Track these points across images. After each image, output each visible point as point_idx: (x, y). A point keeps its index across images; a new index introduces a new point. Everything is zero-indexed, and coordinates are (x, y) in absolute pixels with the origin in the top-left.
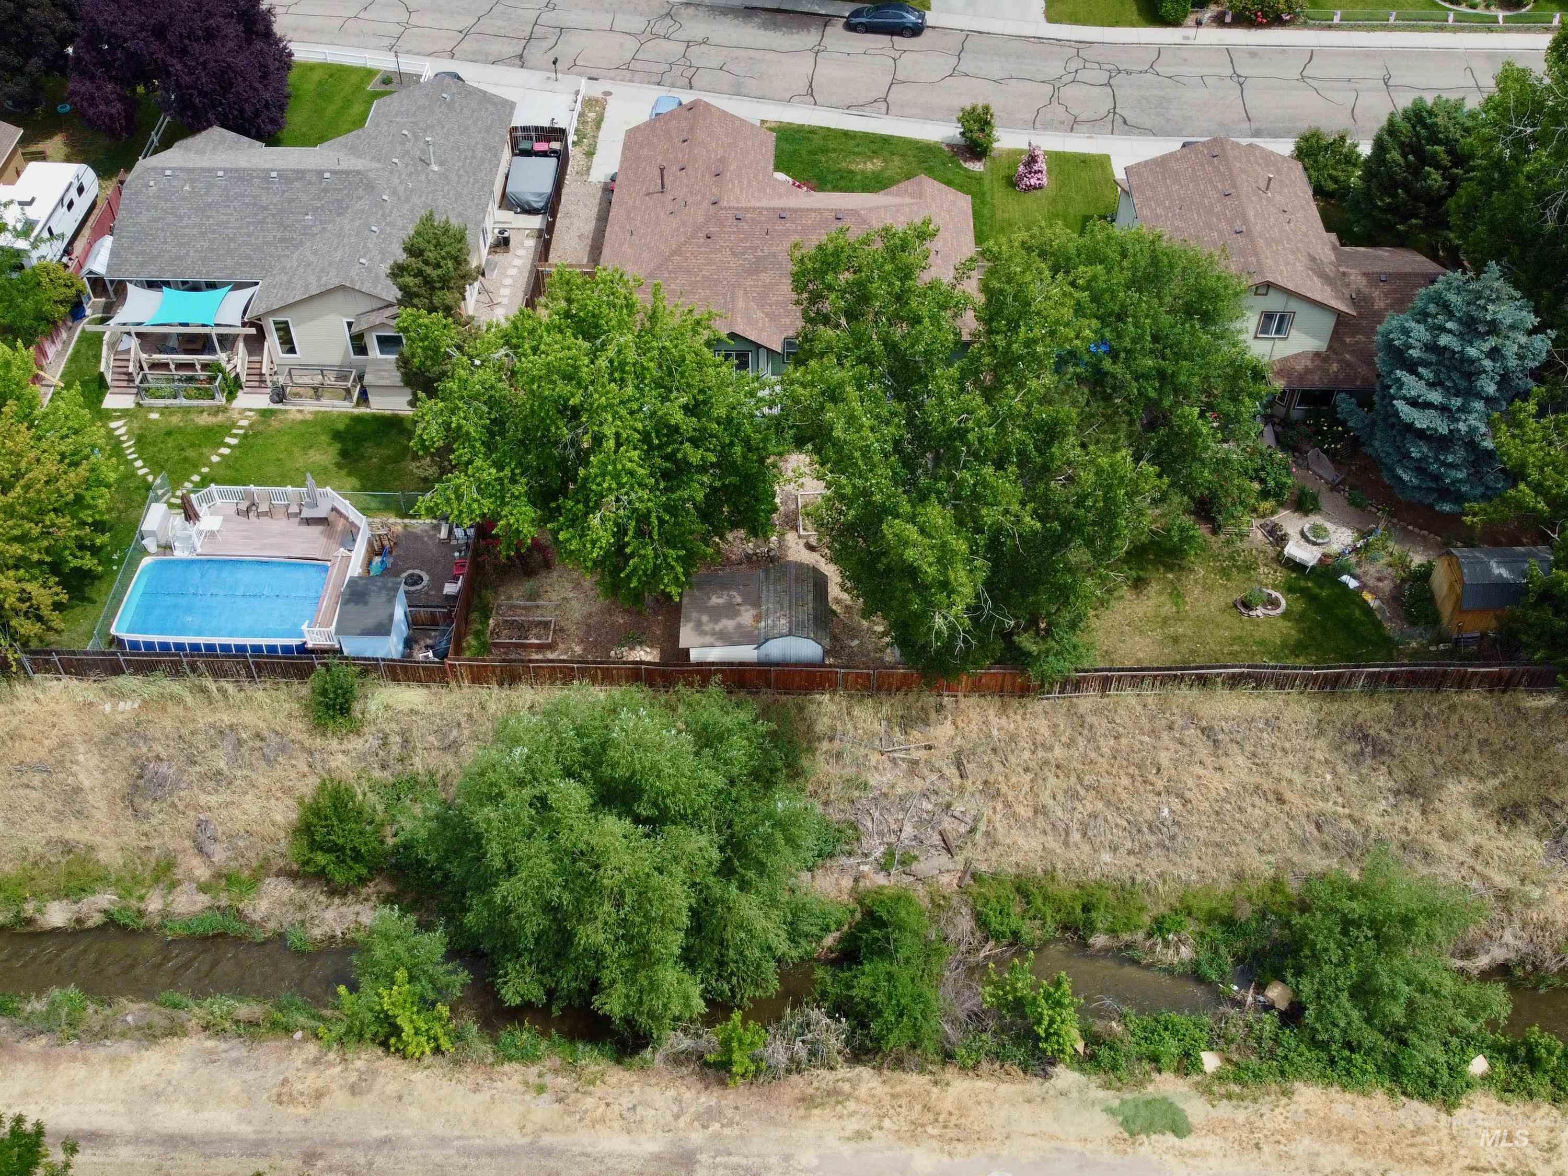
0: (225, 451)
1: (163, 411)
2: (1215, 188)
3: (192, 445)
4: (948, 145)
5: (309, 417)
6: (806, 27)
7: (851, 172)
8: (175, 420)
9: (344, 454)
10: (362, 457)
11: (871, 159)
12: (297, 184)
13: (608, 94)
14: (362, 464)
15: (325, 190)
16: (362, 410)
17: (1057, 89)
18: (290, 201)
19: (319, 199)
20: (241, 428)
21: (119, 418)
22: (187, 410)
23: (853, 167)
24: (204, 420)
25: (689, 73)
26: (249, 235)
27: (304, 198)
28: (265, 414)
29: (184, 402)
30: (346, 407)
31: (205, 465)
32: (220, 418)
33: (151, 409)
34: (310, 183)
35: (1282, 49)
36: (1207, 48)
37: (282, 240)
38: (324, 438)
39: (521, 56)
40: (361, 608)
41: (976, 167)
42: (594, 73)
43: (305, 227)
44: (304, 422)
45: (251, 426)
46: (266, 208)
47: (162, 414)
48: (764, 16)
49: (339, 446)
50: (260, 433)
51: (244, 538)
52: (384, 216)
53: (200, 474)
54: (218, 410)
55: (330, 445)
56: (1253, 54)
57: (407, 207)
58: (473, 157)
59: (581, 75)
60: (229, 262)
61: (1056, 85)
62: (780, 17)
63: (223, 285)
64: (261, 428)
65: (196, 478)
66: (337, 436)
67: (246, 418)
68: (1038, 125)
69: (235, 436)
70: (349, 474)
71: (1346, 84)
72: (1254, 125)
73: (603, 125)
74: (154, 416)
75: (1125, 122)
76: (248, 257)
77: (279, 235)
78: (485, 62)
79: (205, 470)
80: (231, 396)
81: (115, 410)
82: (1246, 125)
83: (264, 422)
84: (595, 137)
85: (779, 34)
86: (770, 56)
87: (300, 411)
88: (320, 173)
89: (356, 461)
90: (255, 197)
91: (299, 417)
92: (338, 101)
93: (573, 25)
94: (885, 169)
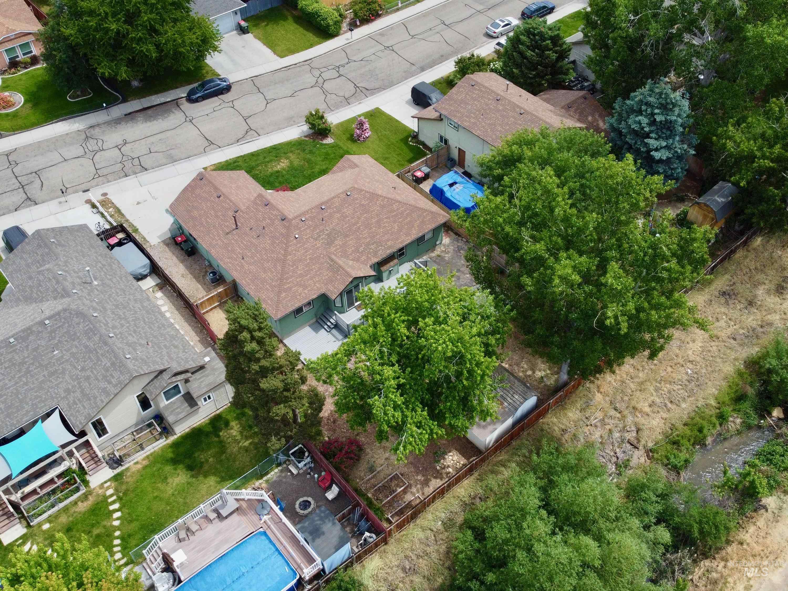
0: (118, 514)
1: (49, 520)
2: (489, 99)
3: (93, 526)
4: (305, 137)
5: (146, 463)
6: (169, 111)
7: (278, 172)
8: (64, 519)
9: (190, 468)
10: (202, 463)
11: (279, 161)
12: (32, 338)
13: (105, 194)
14: (206, 467)
15: (54, 331)
16: (172, 439)
17: (321, 87)
18: (36, 349)
19: (54, 338)
20: (111, 496)
21: (24, 543)
22: (66, 509)
23: (275, 169)
24: (83, 507)
25: (136, 163)
26: (26, 384)
27: (43, 343)
28: (116, 478)
29: (61, 505)
30: (162, 443)
31: (114, 531)
32: (91, 499)
33: (40, 525)
34: (39, 332)
35: (391, 28)
36: (359, 41)
37: (52, 374)
38: (168, 468)
39: (29, 198)
40: (323, 538)
41: (329, 141)
42: (84, 187)
43: (58, 360)
44: (145, 468)
45: (116, 490)
46: (23, 363)
47: (50, 522)
48: (140, 117)
49: (181, 466)
50: (127, 490)
51: (199, 551)
52: (106, 325)
53: (117, 538)
54: (85, 497)
55: (175, 469)
56: (382, 35)
57: (109, 312)
58: (104, 265)
59: (76, 192)
60: (27, 407)
61: (318, 85)
62: (150, 112)
63: (35, 422)
64: (124, 487)
65: (117, 542)
66: (175, 461)
67: (108, 488)
68: (332, 108)
69: (114, 502)
70: (205, 476)
71: (430, 32)
72: (417, 66)
73: (123, 212)
74: (46, 526)
75: (367, 90)
76: (36, 397)
77: (46, 373)
78: (10, 212)
79: (117, 533)
80: (86, 483)
81: (16, 540)
82: (414, 68)
83: (122, 483)
84: (127, 220)
85: (160, 121)
86: (169, 134)
87: (137, 463)
88: (42, 323)
89: (201, 467)
90: (10, 360)
91: (139, 466)
93: (40, 167)
94: (291, 162)
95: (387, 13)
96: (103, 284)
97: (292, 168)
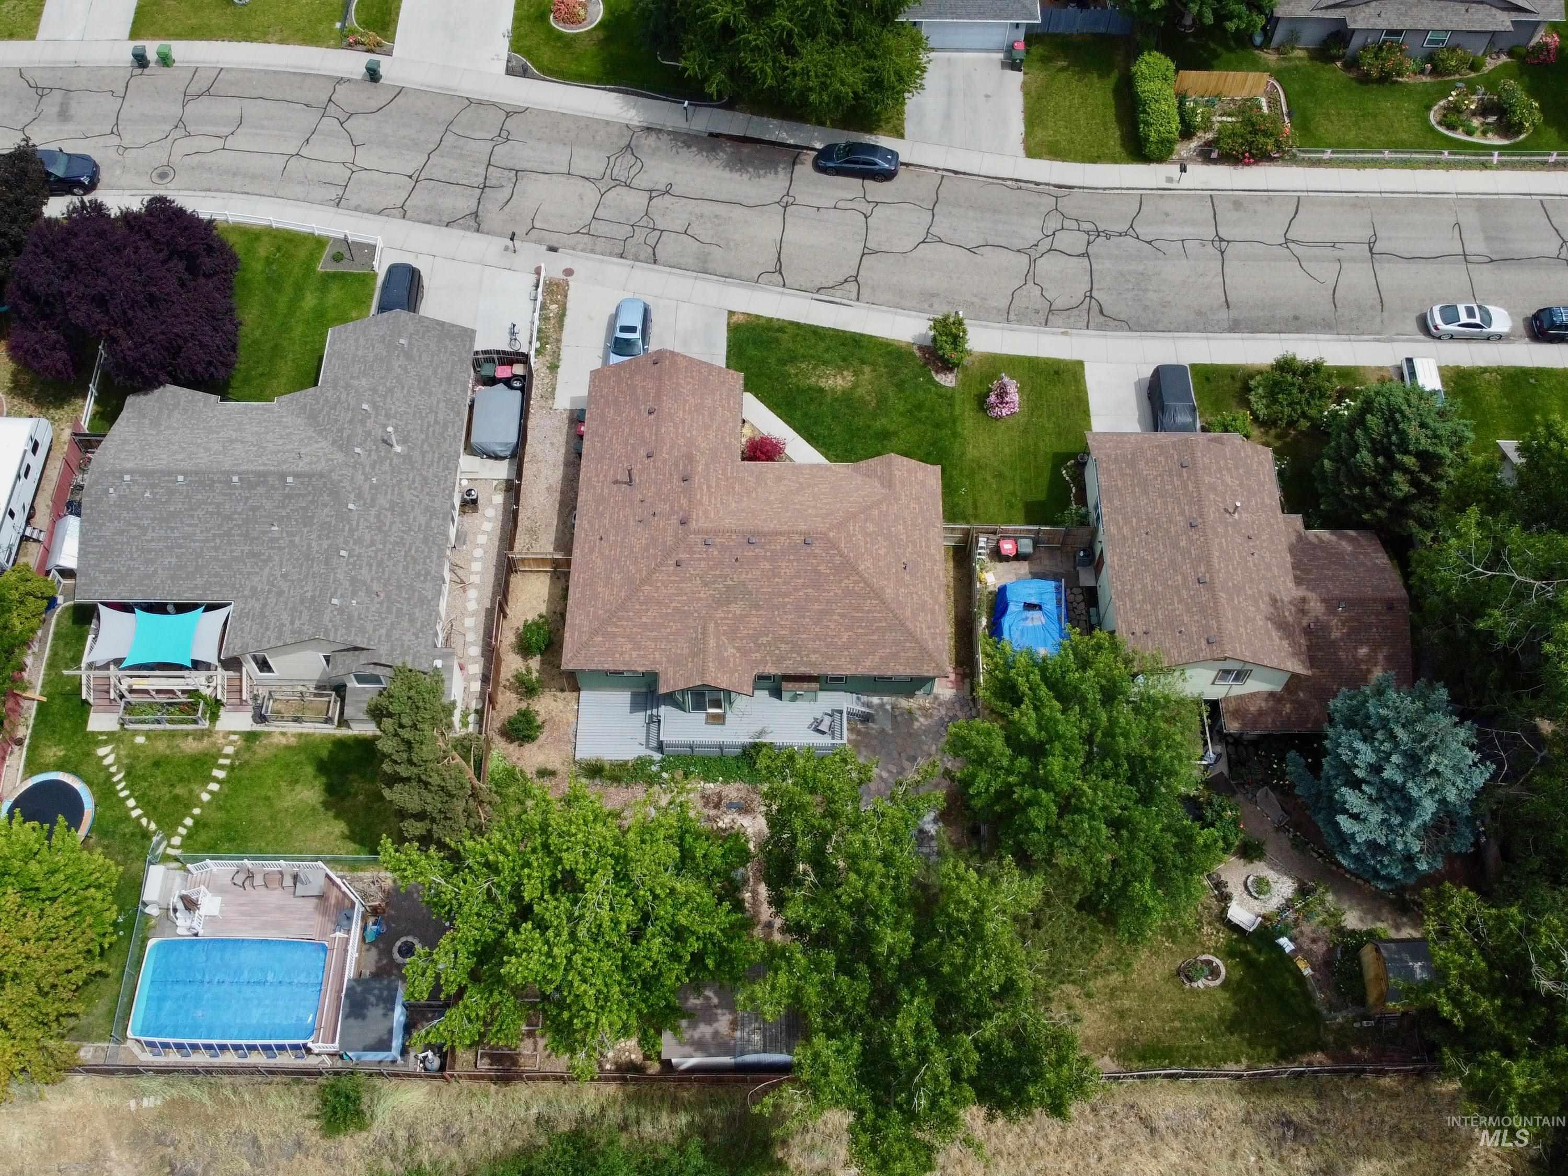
0: (214, 787)
1: (148, 734)
2: (1182, 513)
3: (181, 780)
4: (921, 348)
5: (293, 741)
6: (770, 165)
7: (821, 390)
8: (161, 746)
9: (330, 789)
10: (349, 794)
11: (840, 370)
12: (261, 490)
13: (569, 272)
14: (347, 803)
15: (289, 497)
16: (343, 732)
17: (1033, 262)
18: (254, 509)
19: (284, 507)
20: (227, 756)
21: (106, 743)
22: (172, 735)
23: (821, 383)
24: (191, 746)
25: (652, 241)
26: (216, 549)
27: (268, 505)
28: (250, 737)
29: (169, 727)
30: (330, 730)
31: (196, 806)
32: (206, 742)
33: (135, 733)
34: (273, 487)
35: (1269, 196)
36: (1190, 194)
37: (253, 554)
38: (310, 770)
39: (476, 214)
41: (948, 380)
42: (554, 240)
43: (272, 540)
44: (288, 748)
45: (237, 753)
46: (230, 518)
47: (148, 738)
48: (728, 147)
49: (324, 779)
50: (247, 763)
51: (244, 914)
52: (352, 531)
53: (193, 817)
54: (200, 735)
55: (315, 777)
56: (1237, 204)
57: (373, 512)
58: (436, 422)
59: (539, 242)
60: (199, 582)
61: (1031, 253)
62: (746, 150)
63: (195, 607)
64: (247, 756)
65: (189, 822)
66: (323, 767)
67: (231, 743)
68: (1012, 317)
69: (222, 767)
70: (337, 817)
71: (1329, 252)
72: (1234, 313)
73: (567, 321)
74: (140, 740)
75: (1101, 312)
76: (217, 575)
77: (246, 549)
78: (439, 223)
79: (197, 811)
80: (214, 717)
81: (101, 733)
82: (1223, 314)
83: (248, 749)
84: (559, 341)
85: (745, 177)
86: (738, 212)
87: (283, 734)
88: (283, 476)
89: (343, 799)
90: (218, 505)
91: (284, 741)
92: (289, 290)
93: (528, 166)
94: (855, 386)
95: (1294, 161)
96: (407, 458)
97: (847, 399)
